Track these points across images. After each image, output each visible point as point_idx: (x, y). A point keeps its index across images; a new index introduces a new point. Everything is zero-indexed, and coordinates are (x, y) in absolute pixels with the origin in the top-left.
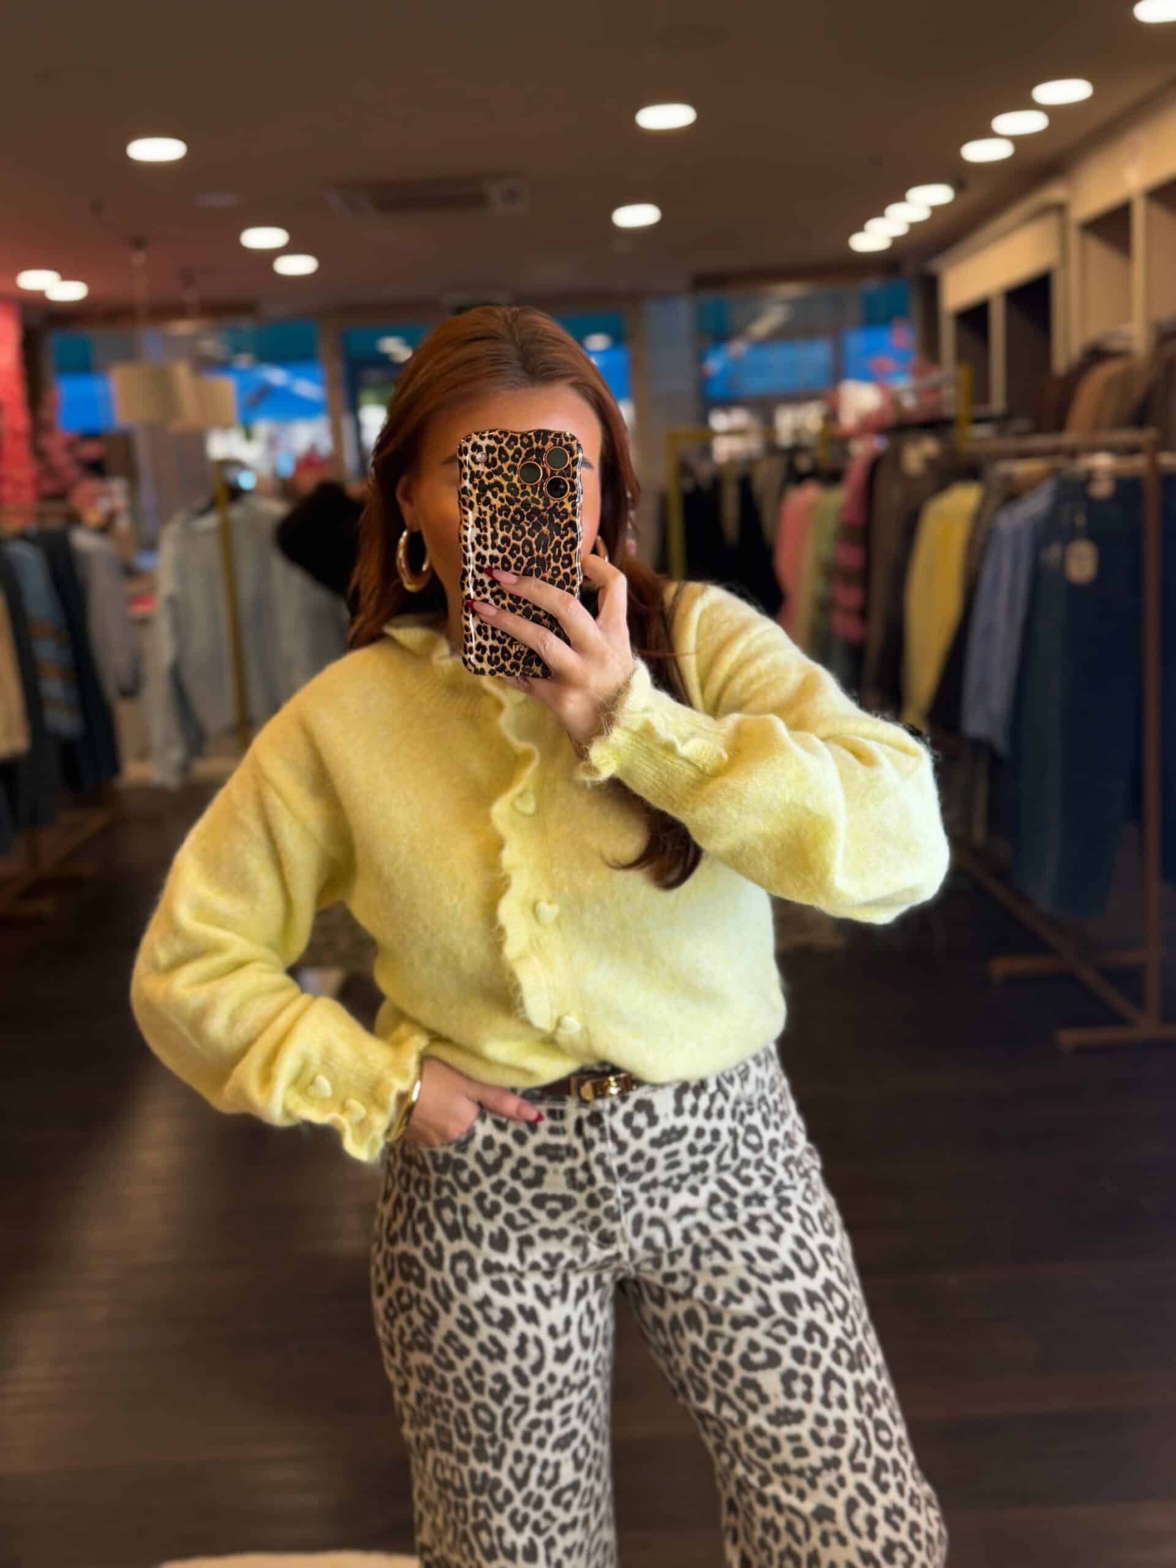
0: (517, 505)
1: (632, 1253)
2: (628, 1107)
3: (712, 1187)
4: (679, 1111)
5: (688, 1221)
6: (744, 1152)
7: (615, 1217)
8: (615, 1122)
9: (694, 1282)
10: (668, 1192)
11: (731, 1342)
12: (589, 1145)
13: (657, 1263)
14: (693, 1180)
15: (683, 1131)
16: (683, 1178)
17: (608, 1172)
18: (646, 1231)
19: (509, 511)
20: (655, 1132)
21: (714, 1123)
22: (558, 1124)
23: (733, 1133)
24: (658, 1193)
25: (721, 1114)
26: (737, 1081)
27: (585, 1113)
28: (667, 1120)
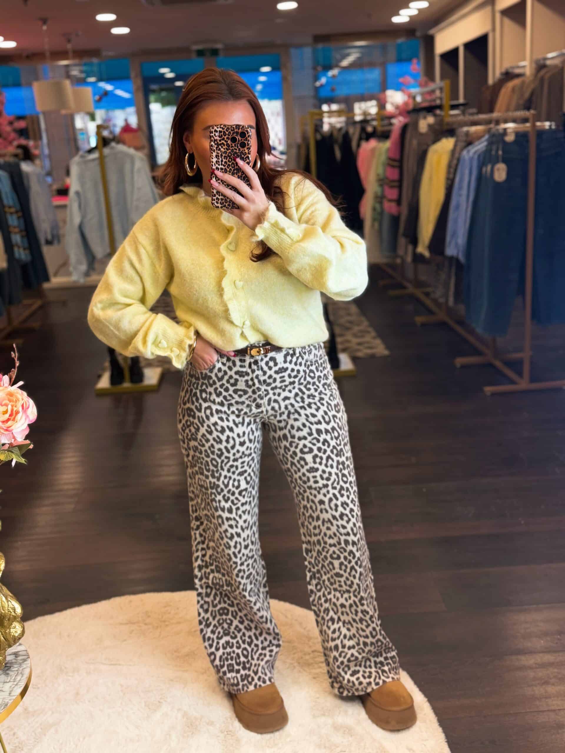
0: (230, 151)
1: (267, 411)
2: (267, 359)
3: (296, 390)
4: (285, 362)
5: (287, 402)
6: (308, 379)
7: (262, 398)
8: (263, 364)
9: (287, 423)
10: (281, 391)
11: (298, 444)
12: (253, 371)
13: (275, 416)
14: (290, 387)
15: (286, 369)
16: (286, 386)
17: (259, 382)
18: (273, 404)
19: (226, 152)
20: (277, 368)
21: (298, 367)
22: (243, 364)
23: (305, 371)
24: (277, 391)
25: (301, 364)
26: (307, 353)
27: (252, 360)
28: (281, 365)
